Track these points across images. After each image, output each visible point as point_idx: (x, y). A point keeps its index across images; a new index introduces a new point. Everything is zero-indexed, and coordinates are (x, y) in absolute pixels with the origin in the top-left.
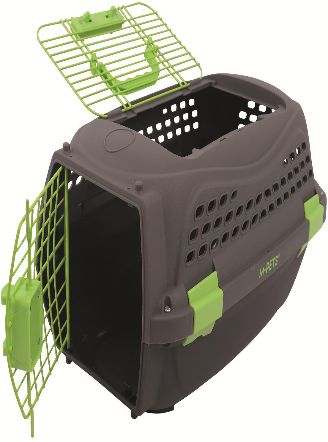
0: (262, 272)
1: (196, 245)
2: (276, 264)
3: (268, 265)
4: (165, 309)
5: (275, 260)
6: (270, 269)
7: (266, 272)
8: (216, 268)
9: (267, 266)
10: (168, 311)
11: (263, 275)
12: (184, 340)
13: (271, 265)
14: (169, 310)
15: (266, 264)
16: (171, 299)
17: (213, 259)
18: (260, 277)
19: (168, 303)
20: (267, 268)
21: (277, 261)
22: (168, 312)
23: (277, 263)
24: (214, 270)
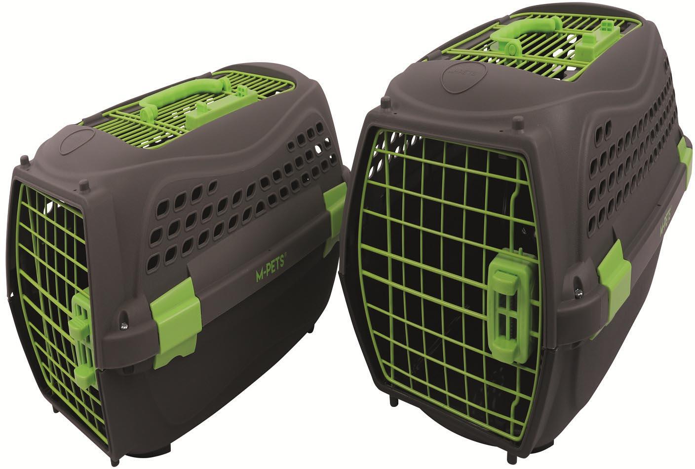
0: (259, 275)
1: (160, 248)
2: (282, 265)
3: (269, 266)
4: (121, 326)
5: (279, 260)
6: (273, 271)
7: (267, 275)
8: (191, 274)
9: (267, 268)
10: (124, 328)
11: (262, 278)
12: (152, 360)
13: (273, 266)
14: (126, 327)
15: (266, 265)
16: (129, 313)
17: (188, 264)
18: (257, 281)
19: (125, 319)
20: (268, 270)
21: (282, 261)
22: (125, 330)
23: (283, 263)
24: (189, 276)
